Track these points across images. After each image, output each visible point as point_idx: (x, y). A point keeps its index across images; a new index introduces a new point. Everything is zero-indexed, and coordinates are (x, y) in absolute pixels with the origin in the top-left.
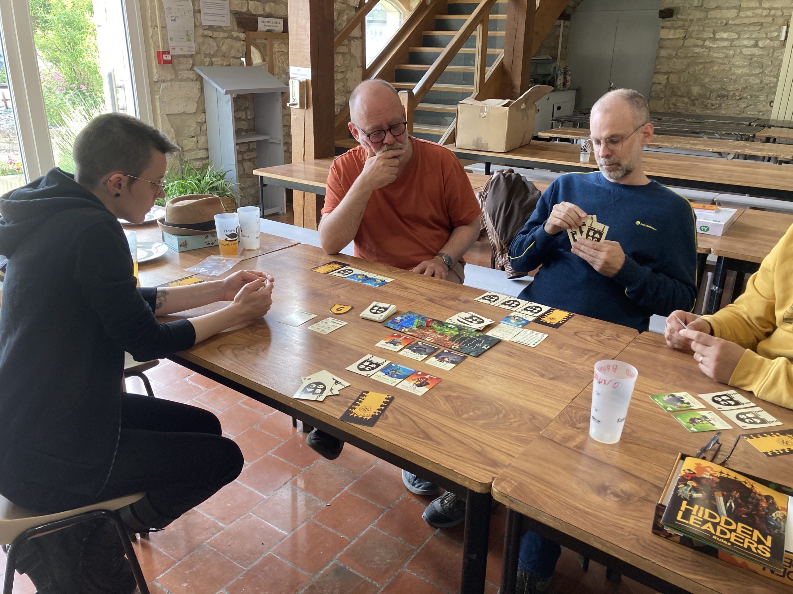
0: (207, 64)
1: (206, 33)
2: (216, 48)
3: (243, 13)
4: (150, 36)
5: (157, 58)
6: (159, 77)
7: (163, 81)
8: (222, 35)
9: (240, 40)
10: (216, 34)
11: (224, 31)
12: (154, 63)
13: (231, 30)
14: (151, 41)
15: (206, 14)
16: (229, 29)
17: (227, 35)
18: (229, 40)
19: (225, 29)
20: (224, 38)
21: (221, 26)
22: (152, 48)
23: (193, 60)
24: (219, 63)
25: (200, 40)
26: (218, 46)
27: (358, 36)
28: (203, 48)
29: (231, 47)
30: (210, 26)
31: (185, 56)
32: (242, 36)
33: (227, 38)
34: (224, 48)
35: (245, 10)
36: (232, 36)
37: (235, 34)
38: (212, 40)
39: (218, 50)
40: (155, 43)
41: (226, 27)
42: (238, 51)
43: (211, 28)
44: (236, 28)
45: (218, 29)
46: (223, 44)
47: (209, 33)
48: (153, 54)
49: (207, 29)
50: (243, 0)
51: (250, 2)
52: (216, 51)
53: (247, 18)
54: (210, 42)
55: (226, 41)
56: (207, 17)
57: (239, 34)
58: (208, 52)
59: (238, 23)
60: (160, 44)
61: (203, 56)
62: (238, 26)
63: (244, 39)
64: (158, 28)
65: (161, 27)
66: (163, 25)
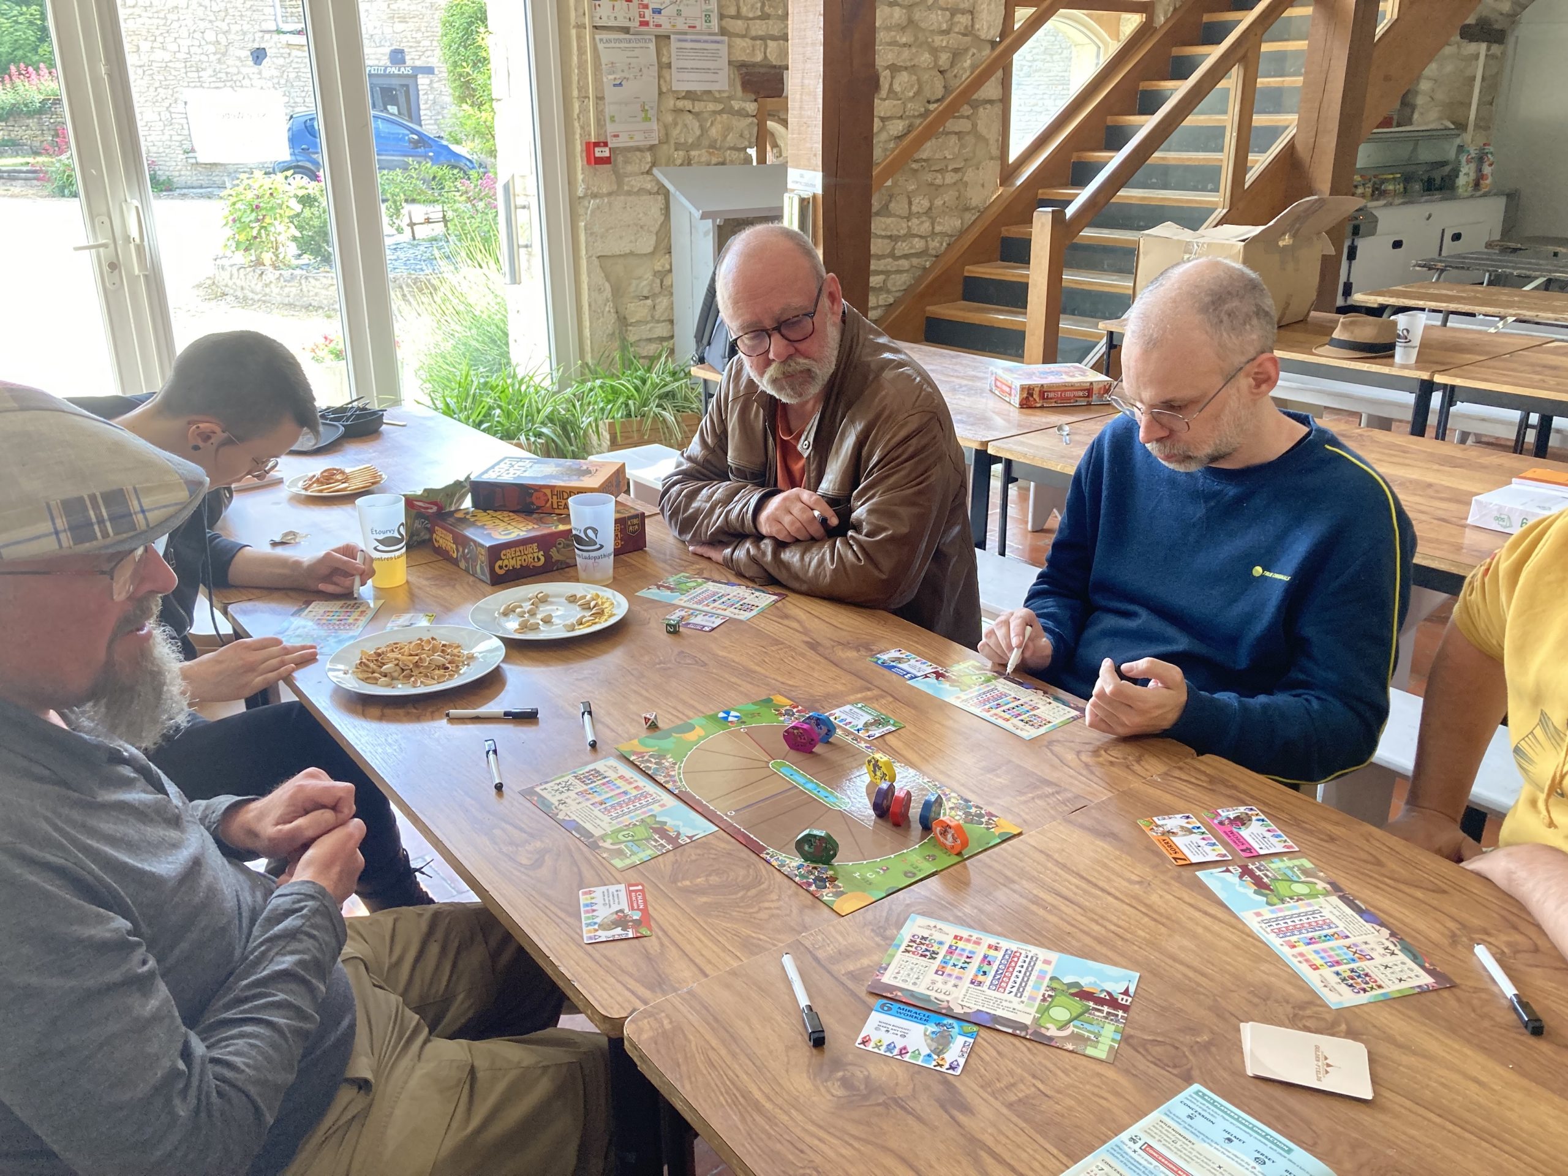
0: (679, 162)
1: (680, 104)
2: (698, 132)
3: (754, 65)
4: (575, 116)
5: (584, 154)
6: (587, 188)
7: (595, 196)
8: (711, 106)
9: (748, 115)
10: (698, 107)
11: (716, 100)
12: (580, 162)
13: (730, 98)
14: (576, 124)
15: (681, 69)
16: (725, 95)
17: (720, 107)
18: (725, 116)
19: (717, 95)
20: (714, 112)
21: (710, 92)
22: (578, 136)
23: (654, 156)
24: (703, 159)
25: (669, 118)
26: (701, 127)
27: (994, 98)
28: (674, 133)
29: (728, 129)
30: (688, 92)
31: (638, 149)
32: (751, 107)
33: (721, 112)
34: (714, 132)
35: (759, 58)
36: (732, 107)
37: (736, 105)
38: (690, 117)
39: (702, 135)
40: (582, 128)
41: (719, 92)
42: (741, 136)
43: (690, 95)
44: (740, 94)
45: (705, 98)
46: (712, 124)
47: (687, 104)
48: (579, 147)
49: (684, 98)
50: (754, 38)
51: (770, 43)
52: (699, 138)
53: (763, 74)
54: (688, 122)
55: (719, 117)
56: (685, 76)
57: (744, 105)
58: (683, 140)
59: (744, 84)
60: (592, 129)
61: (673, 147)
62: (743, 91)
63: (755, 113)
64: (590, 100)
65: (596, 98)
66: (599, 95)
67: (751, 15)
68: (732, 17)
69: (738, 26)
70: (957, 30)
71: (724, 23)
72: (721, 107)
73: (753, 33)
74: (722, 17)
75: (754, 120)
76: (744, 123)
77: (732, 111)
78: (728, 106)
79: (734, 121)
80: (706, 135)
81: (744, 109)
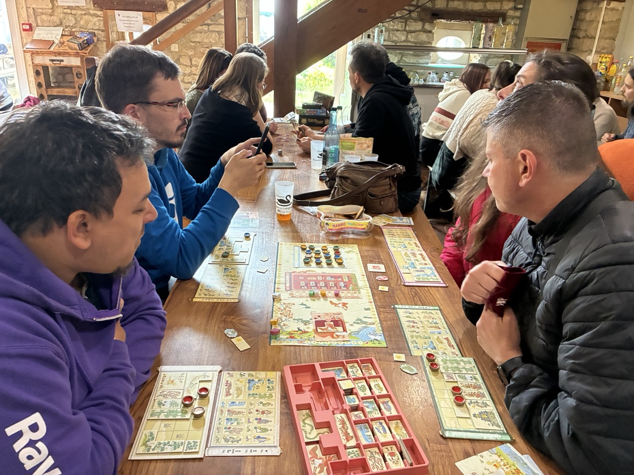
1: (65, 11)
2: (74, 22)
8: (80, 12)
9: (99, 17)
10: (73, 12)
11: (82, 10)
13: (88, 9)
16: (85, 8)
18: (87, 16)
19: (82, 8)
20: (82, 14)
21: (78, 6)
25: (62, 16)
26: (76, 19)
28: (64, 22)
29: (87, 22)
32: (99, 13)
33: (85, 14)
34: (82, 23)
36: (90, 12)
37: (92, 12)
38: (71, 15)
41: (82, 6)
42: (94, 24)
43: (69, 7)
44: (92, 8)
45: (77, 9)
46: (81, 19)
47: (69, 11)
49: (67, 9)
52: (75, 24)
54: (70, 18)
55: (84, 17)
57: (95, 12)
58: (67, 25)
59: (94, 4)
60: (26, 18)
61: (64, 27)
62: (94, 6)
63: (102, 16)
64: (25, 8)
65: (27, 7)
66: (28, 6)
72: (85, 12)
75: (102, 18)
76: (95, 19)
77: (90, 14)
78: (88, 12)
79: (91, 18)
80: (78, 23)
81: (96, 14)
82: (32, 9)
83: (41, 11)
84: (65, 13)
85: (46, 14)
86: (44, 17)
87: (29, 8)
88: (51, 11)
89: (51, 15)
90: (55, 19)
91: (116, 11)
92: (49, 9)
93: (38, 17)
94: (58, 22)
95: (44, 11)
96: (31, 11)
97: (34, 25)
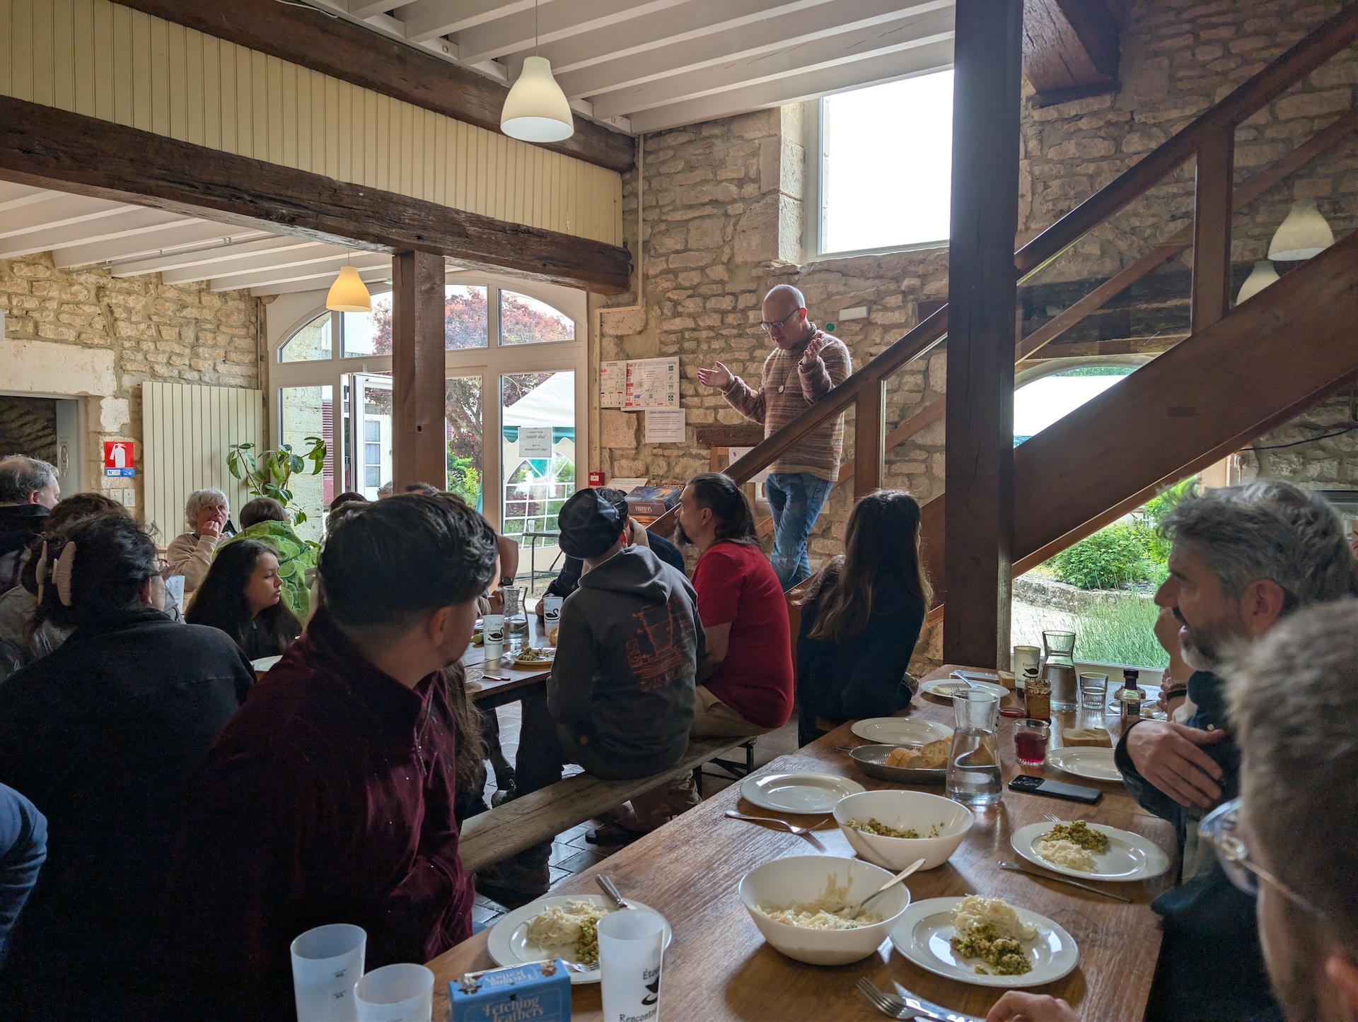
1: (655, 451)
2: (666, 469)
3: (710, 425)
8: (676, 452)
9: (704, 456)
10: (667, 453)
11: (679, 448)
13: (689, 447)
15: (651, 430)
16: (685, 445)
17: (681, 453)
18: (686, 459)
19: (679, 445)
20: (678, 456)
21: (674, 443)
25: (649, 459)
26: (669, 464)
28: (651, 469)
29: (685, 469)
30: (659, 443)
32: (704, 452)
33: (684, 455)
34: (678, 470)
35: (711, 420)
36: (690, 453)
37: (694, 451)
38: (662, 458)
39: (669, 470)
40: (594, 465)
41: (681, 443)
43: (661, 446)
44: (695, 445)
45: (672, 447)
46: (676, 463)
47: (659, 451)
49: (657, 447)
50: (707, 408)
51: (720, 410)
52: (667, 472)
53: (715, 432)
54: (660, 462)
55: (681, 459)
56: (654, 434)
57: (699, 451)
58: (656, 474)
59: (699, 438)
60: (598, 465)
61: (651, 477)
62: (698, 442)
63: (709, 457)
64: (598, 449)
65: (601, 448)
66: (603, 446)
67: (706, 393)
68: (692, 396)
69: (696, 401)
70: (906, 388)
71: (683, 400)
72: (684, 452)
73: (707, 405)
74: (682, 396)
75: (707, 461)
76: (698, 463)
77: (691, 456)
78: (688, 452)
79: (691, 461)
80: (672, 471)
81: (699, 454)
82: (608, 450)
83: (621, 452)
84: (655, 455)
85: (627, 458)
86: (624, 463)
87: (605, 448)
88: (634, 452)
89: (634, 459)
90: (639, 465)
91: (730, 448)
92: (632, 449)
93: (616, 463)
94: (643, 469)
95: (624, 453)
96: (606, 453)
97: (608, 475)
